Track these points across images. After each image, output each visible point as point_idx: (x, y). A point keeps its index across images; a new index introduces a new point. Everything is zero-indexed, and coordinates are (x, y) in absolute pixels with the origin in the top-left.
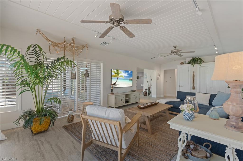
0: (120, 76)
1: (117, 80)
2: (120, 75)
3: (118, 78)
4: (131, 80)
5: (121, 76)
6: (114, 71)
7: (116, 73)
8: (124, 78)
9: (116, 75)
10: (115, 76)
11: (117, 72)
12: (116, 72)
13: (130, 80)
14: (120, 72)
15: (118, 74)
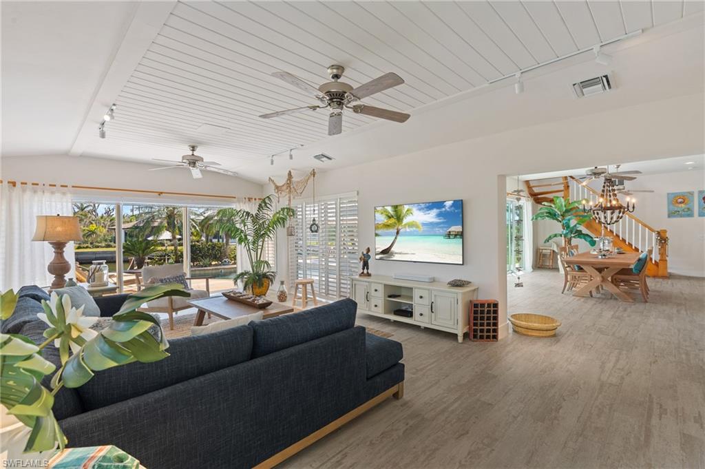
0: (405, 225)
1: (396, 238)
2: (405, 221)
3: (398, 233)
4: (456, 235)
5: (411, 225)
6: (386, 211)
7: (390, 217)
8: (422, 229)
9: (393, 221)
10: (388, 226)
11: (396, 211)
12: (392, 213)
13: (449, 235)
14: (408, 211)
15: (399, 219)
